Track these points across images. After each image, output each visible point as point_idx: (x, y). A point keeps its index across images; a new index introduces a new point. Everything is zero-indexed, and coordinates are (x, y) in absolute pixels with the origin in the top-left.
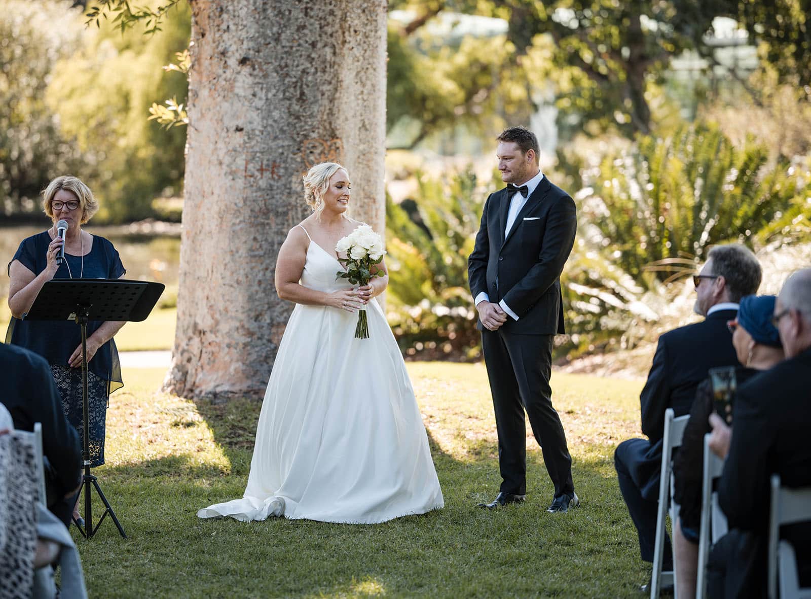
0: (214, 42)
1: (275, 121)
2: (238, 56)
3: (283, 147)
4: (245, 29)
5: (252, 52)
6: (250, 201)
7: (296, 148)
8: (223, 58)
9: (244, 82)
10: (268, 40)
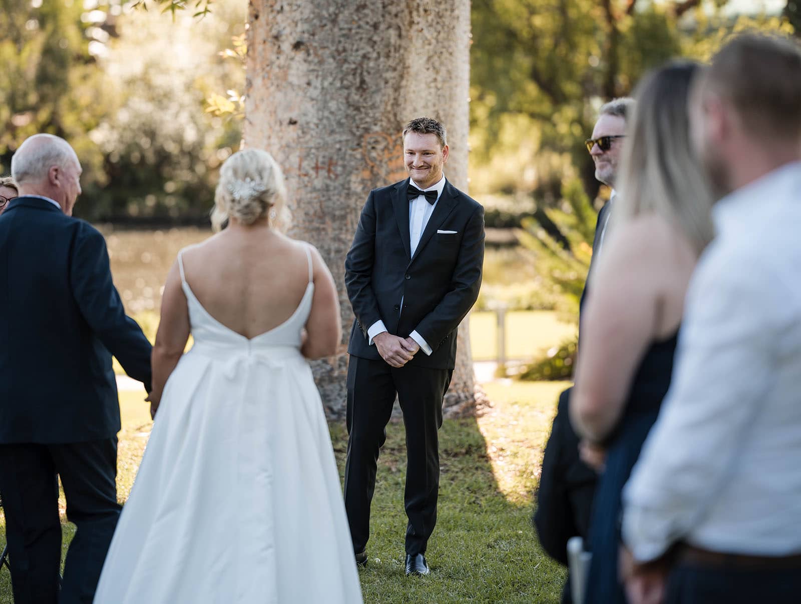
0: (267, 24)
1: (332, 113)
2: (292, 40)
3: (340, 142)
4: (300, 10)
5: (306, 35)
6: (304, 203)
7: (356, 142)
8: (276, 43)
9: (298, 69)
10: (324, 22)
